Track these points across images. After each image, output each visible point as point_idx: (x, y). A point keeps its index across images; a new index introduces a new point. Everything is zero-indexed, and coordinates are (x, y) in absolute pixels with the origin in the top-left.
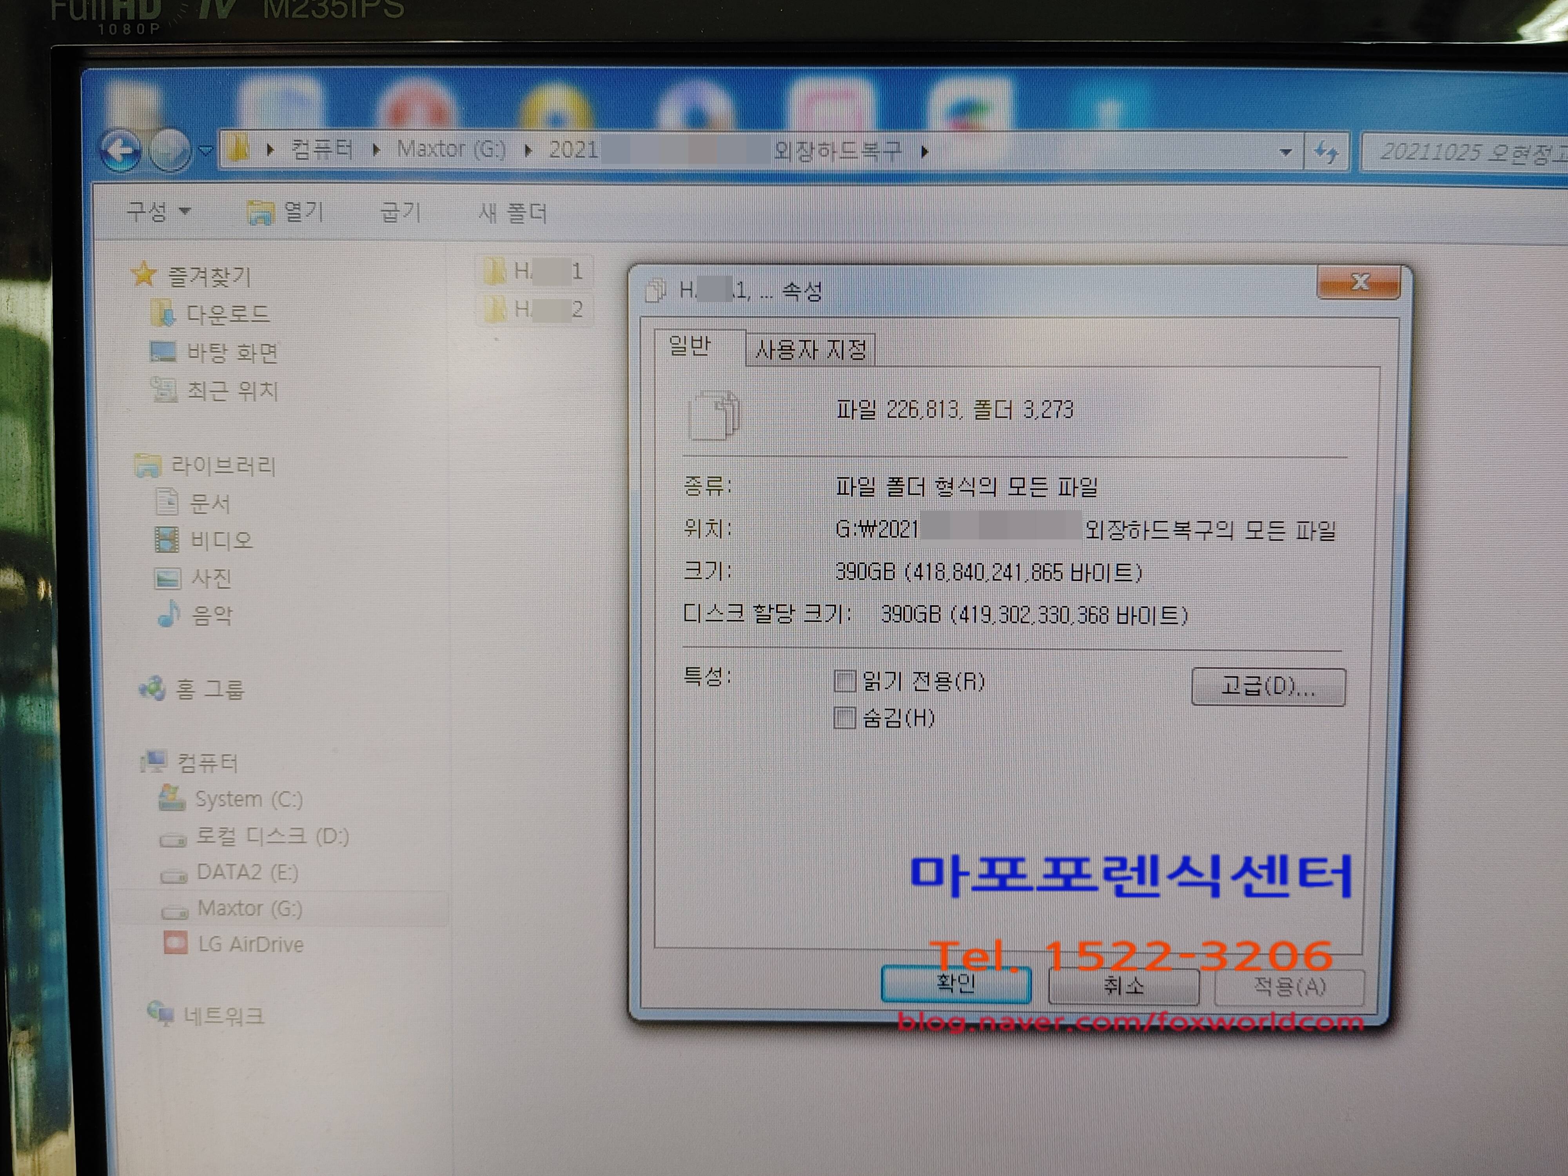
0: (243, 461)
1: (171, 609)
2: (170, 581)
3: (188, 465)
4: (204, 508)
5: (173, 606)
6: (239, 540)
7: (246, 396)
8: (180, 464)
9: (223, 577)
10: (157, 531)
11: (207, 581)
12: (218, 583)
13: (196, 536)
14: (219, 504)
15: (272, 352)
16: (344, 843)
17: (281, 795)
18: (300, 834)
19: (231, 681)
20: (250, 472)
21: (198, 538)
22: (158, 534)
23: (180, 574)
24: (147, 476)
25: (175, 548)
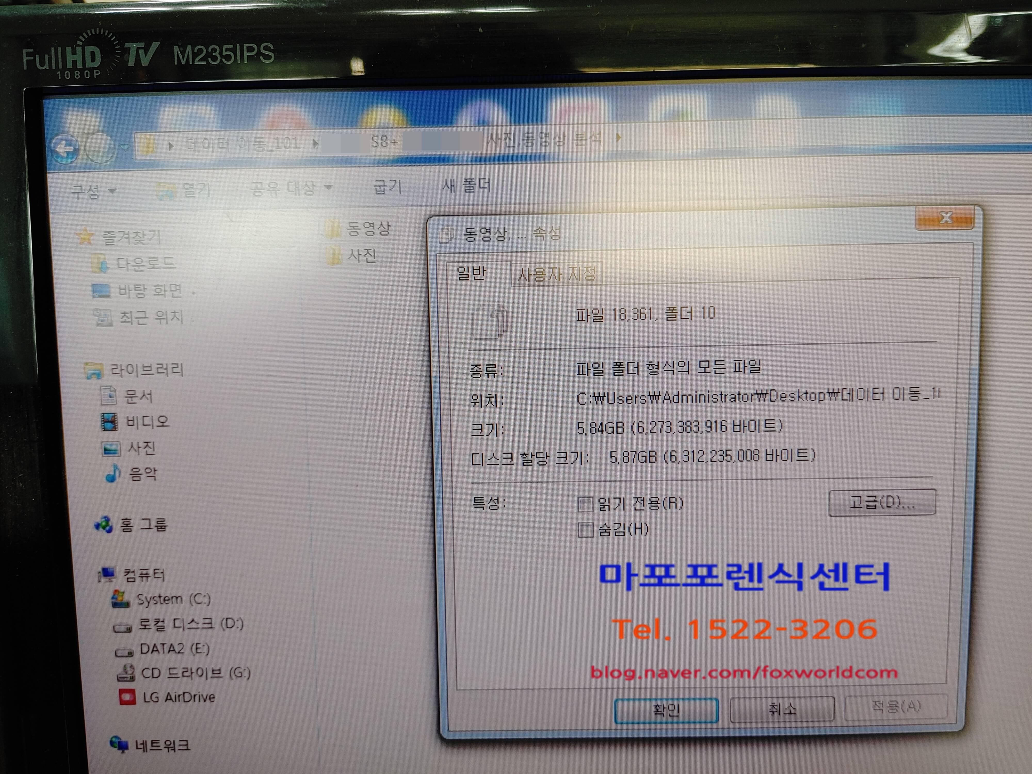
0: (160, 366)
1: (115, 470)
2: (112, 450)
3: (122, 370)
4: (134, 400)
5: (116, 468)
6: (160, 421)
7: (160, 321)
8: (116, 369)
9: (150, 447)
10: (103, 416)
11: (139, 450)
12: (147, 451)
13: (130, 419)
14: (144, 397)
15: (178, 290)
16: (240, 628)
17: (195, 596)
18: (210, 622)
19: (158, 519)
20: (166, 374)
21: (131, 420)
22: (103, 418)
23: (119, 446)
24: (95, 378)
25: (116, 428)
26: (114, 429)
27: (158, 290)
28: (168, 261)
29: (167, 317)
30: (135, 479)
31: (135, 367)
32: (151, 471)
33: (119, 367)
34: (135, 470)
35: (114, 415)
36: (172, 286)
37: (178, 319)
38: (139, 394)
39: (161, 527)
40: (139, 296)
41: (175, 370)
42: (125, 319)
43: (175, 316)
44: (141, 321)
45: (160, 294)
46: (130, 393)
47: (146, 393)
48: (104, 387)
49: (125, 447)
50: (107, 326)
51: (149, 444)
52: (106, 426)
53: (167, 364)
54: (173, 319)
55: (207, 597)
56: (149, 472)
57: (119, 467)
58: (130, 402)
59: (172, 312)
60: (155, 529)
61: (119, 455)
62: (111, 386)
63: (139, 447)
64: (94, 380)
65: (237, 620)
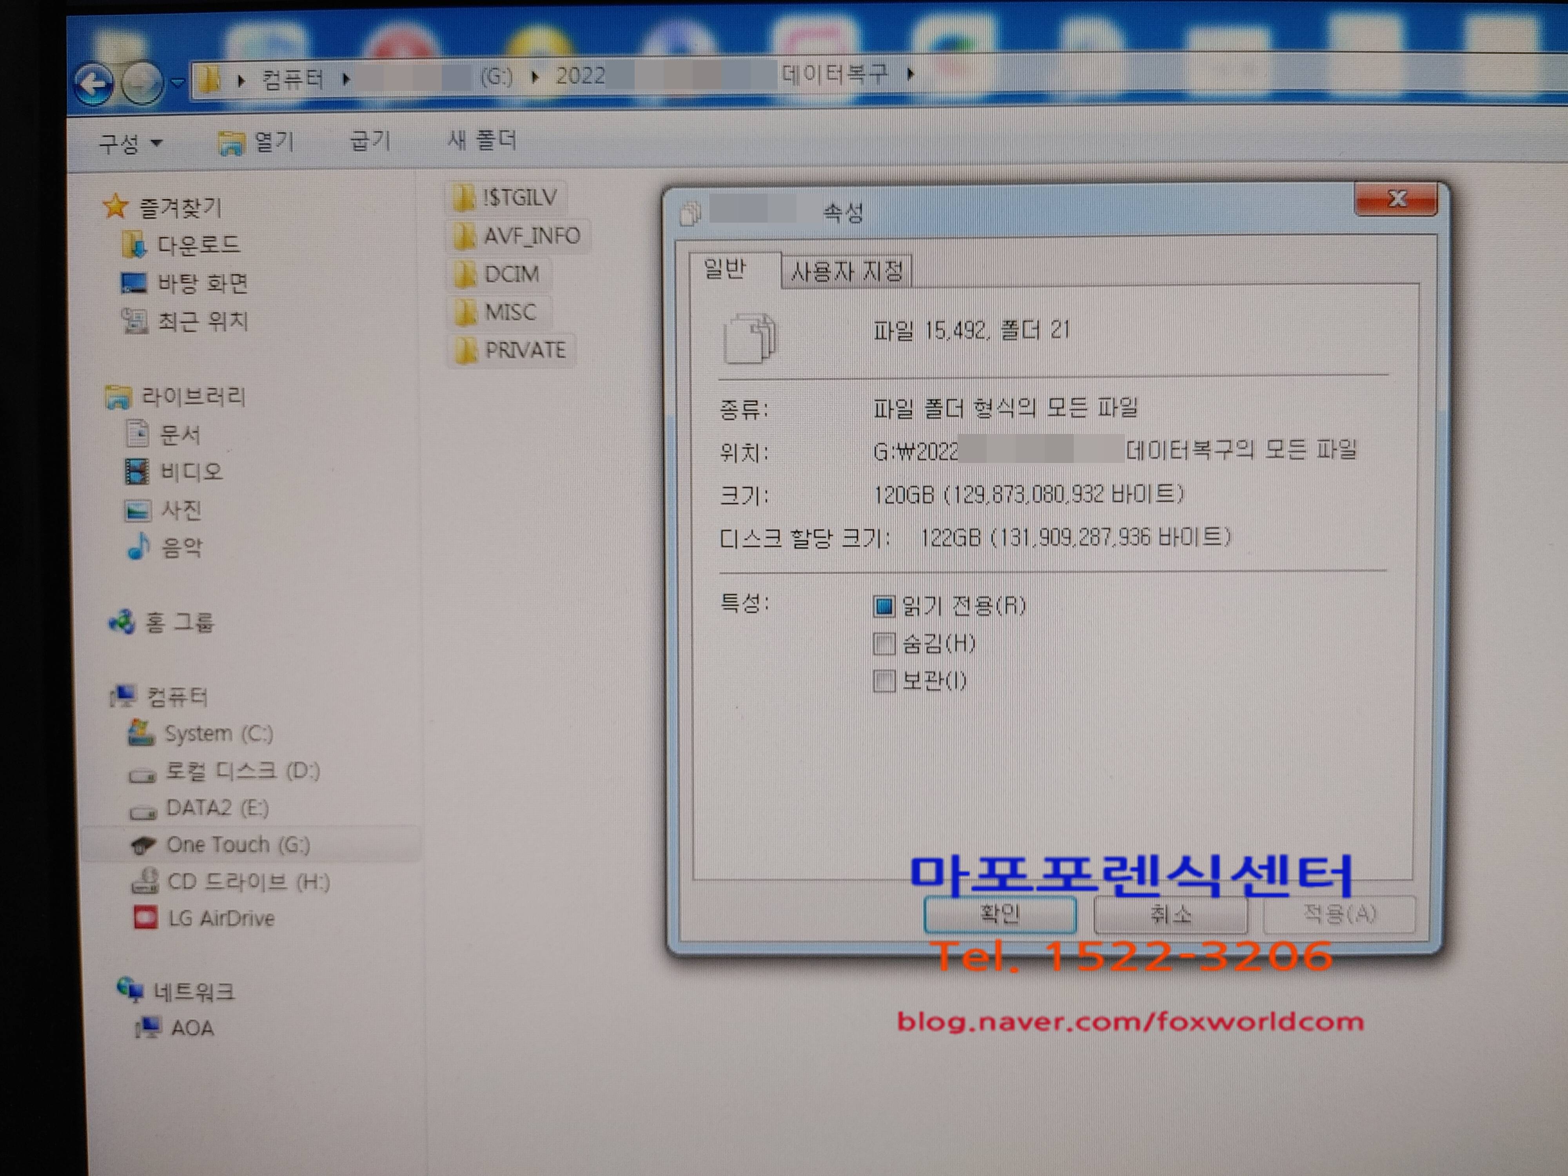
26: (144, 481)
27: (214, 283)
28: (230, 241)
29: (225, 321)
30: (170, 555)
33: (155, 393)
34: (170, 542)
35: (144, 462)
36: (234, 277)
38: (181, 431)
39: (204, 626)
43: (237, 320)
44: (189, 326)
46: (168, 429)
47: (191, 432)
48: (131, 422)
49: (158, 508)
50: (138, 333)
51: (192, 504)
52: (132, 477)
53: (222, 389)
54: (233, 323)
55: (268, 730)
56: (191, 545)
57: (149, 537)
58: (168, 442)
59: (232, 315)
60: (197, 628)
61: (149, 520)
62: (141, 420)
63: (177, 509)
64: (118, 410)
65: (311, 766)
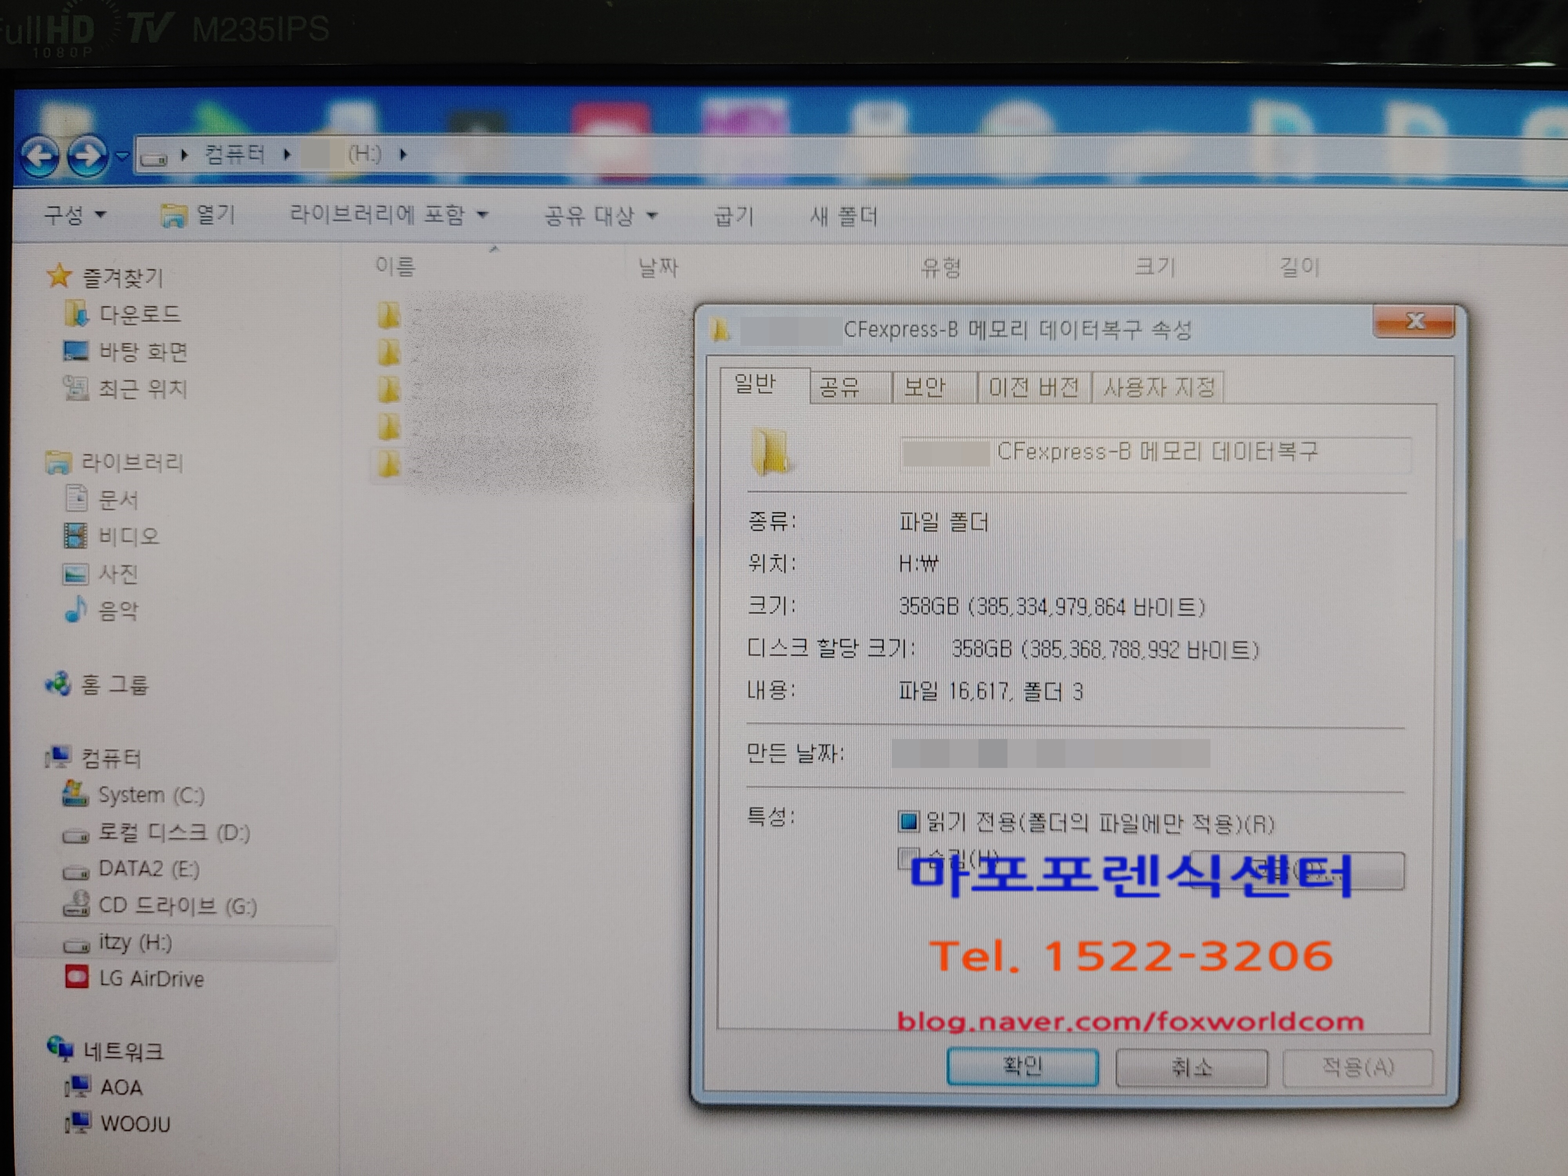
0: (151, 458)
4: (112, 505)
5: (80, 601)
6: (146, 536)
7: (155, 395)
8: (90, 461)
10: (67, 527)
11: (114, 577)
12: (125, 579)
13: (105, 532)
14: (127, 501)
15: (183, 351)
16: (245, 840)
17: (183, 791)
18: (202, 830)
19: (136, 677)
20: (158, 469)
21: (106, 534)
22: (68, 530)
23: (87, 570)
24: (57, 472)
25: (83, 545)
31: (116, 458)
32: (130, 608)
37: (180, 392)
40: (128, 359)
41: (171, 464)
42: (107, 391)
45: (157, 356)
